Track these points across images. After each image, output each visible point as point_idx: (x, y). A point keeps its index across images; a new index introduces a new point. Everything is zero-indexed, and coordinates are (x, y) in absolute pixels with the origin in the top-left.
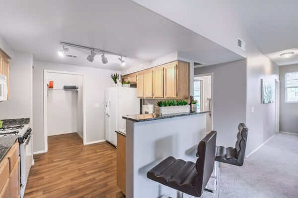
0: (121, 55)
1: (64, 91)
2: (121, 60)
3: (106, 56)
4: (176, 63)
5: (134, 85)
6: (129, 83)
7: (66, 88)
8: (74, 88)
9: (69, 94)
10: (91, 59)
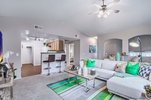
0: (44, 38)
1: (27, 48)
2: (44, 40)
3: (40, 39)
4: (59, 41)
5: (50, 47)
6: (49, 46)
7: (27, 47)
8: (30, 47)
9: (29, 49)
10: (35, 40)
